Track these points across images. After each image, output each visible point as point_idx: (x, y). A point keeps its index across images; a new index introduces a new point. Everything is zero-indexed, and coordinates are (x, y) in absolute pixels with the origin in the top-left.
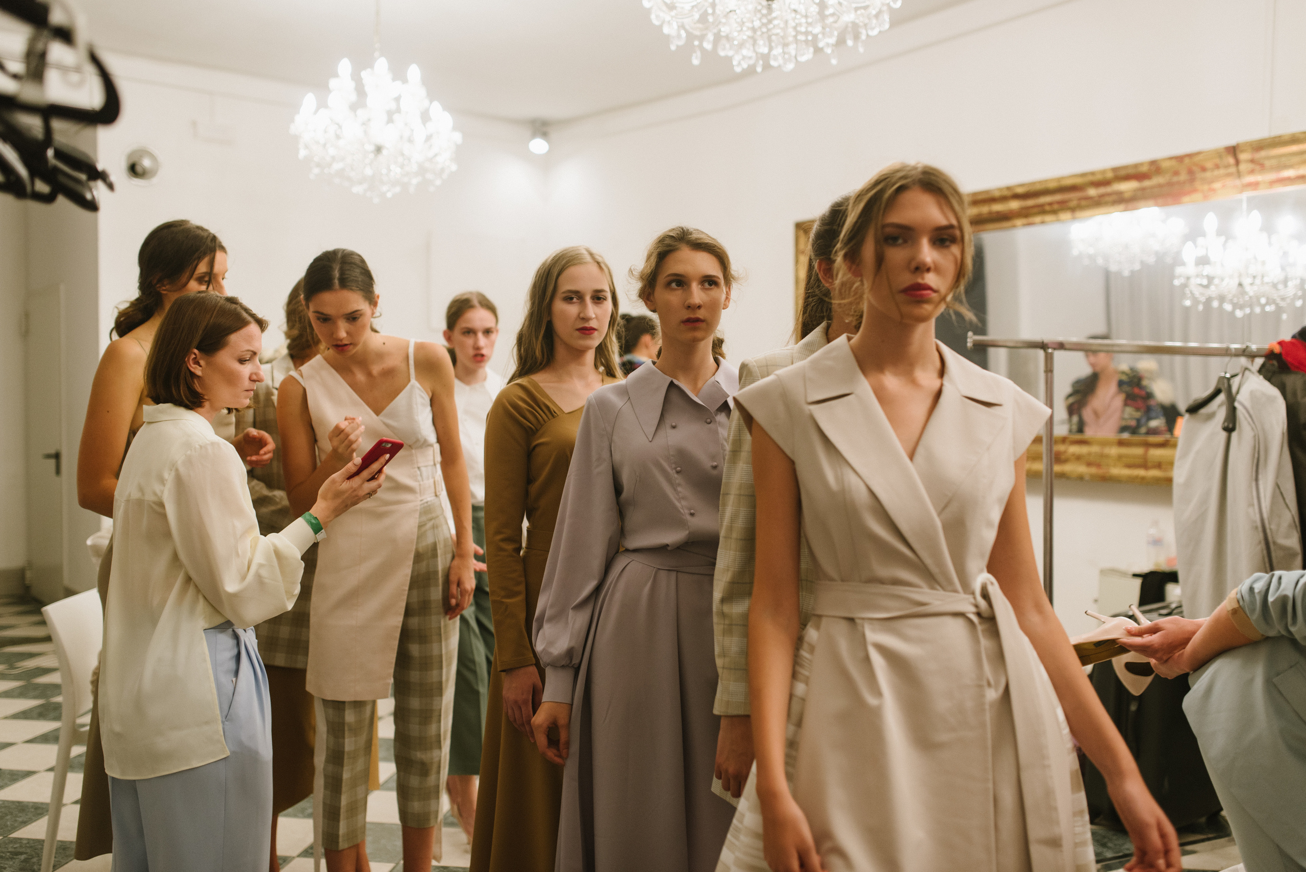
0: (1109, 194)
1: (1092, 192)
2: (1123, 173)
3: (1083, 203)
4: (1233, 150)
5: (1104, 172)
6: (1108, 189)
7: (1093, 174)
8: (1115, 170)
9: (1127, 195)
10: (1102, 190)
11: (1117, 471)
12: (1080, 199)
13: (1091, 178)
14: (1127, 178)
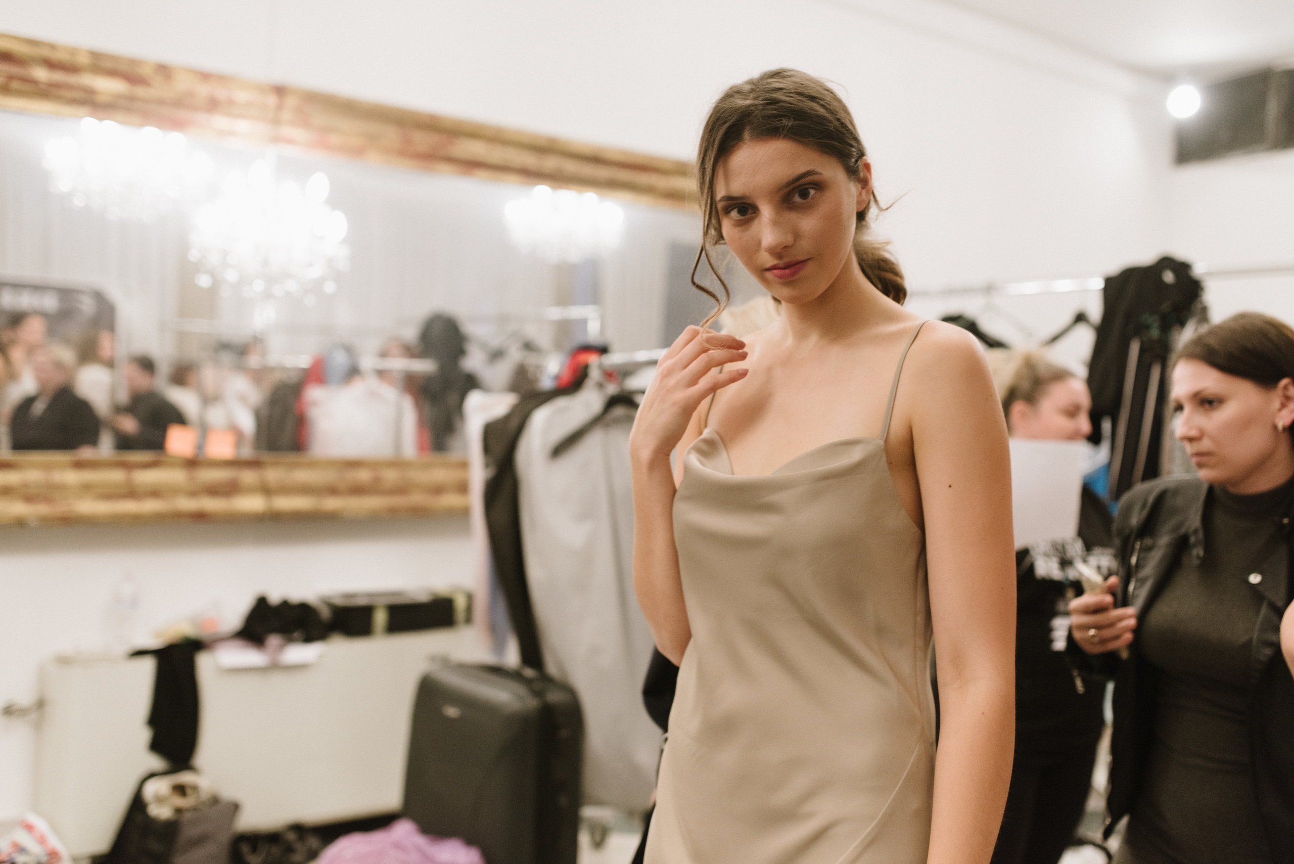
0: (70, 87)
1: (41, 74)
2: (108, 64)
3: (15, 85)
4: (280, 91)
5: (74, 51)
6: (72, 79)
7: (53, 47)
8: (96, 55)
9: (101, 98)
10: (58, 77)
11: (87, 507)
12: (11, 78)
13: (45, 52)
14: (113, 73)
